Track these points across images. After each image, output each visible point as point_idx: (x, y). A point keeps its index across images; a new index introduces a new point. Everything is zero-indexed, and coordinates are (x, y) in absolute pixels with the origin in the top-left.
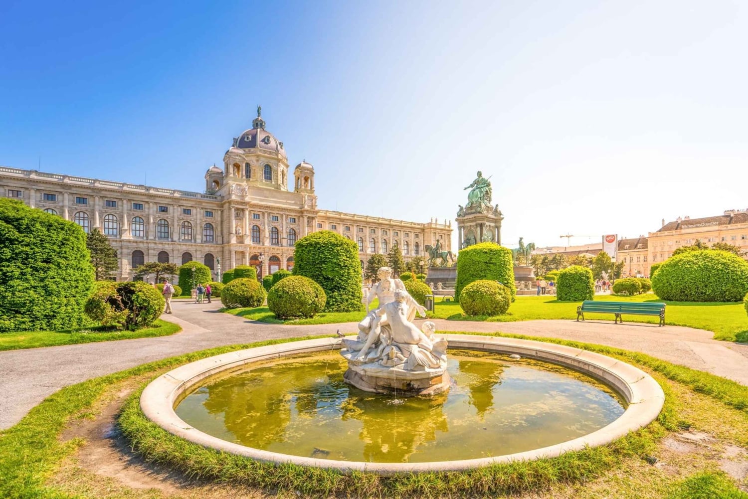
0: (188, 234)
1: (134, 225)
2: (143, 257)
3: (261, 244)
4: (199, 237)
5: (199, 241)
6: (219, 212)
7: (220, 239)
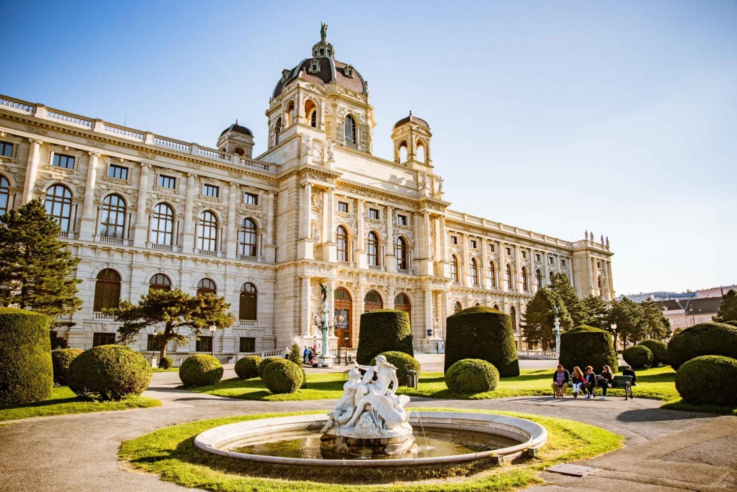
0: (210, 239)
1: (105, 213)
2: (119, 285)
3: (352, 265)
4: (231, 247)
5: (231, 254)
6: (271, 196)
7: (269, 253)
